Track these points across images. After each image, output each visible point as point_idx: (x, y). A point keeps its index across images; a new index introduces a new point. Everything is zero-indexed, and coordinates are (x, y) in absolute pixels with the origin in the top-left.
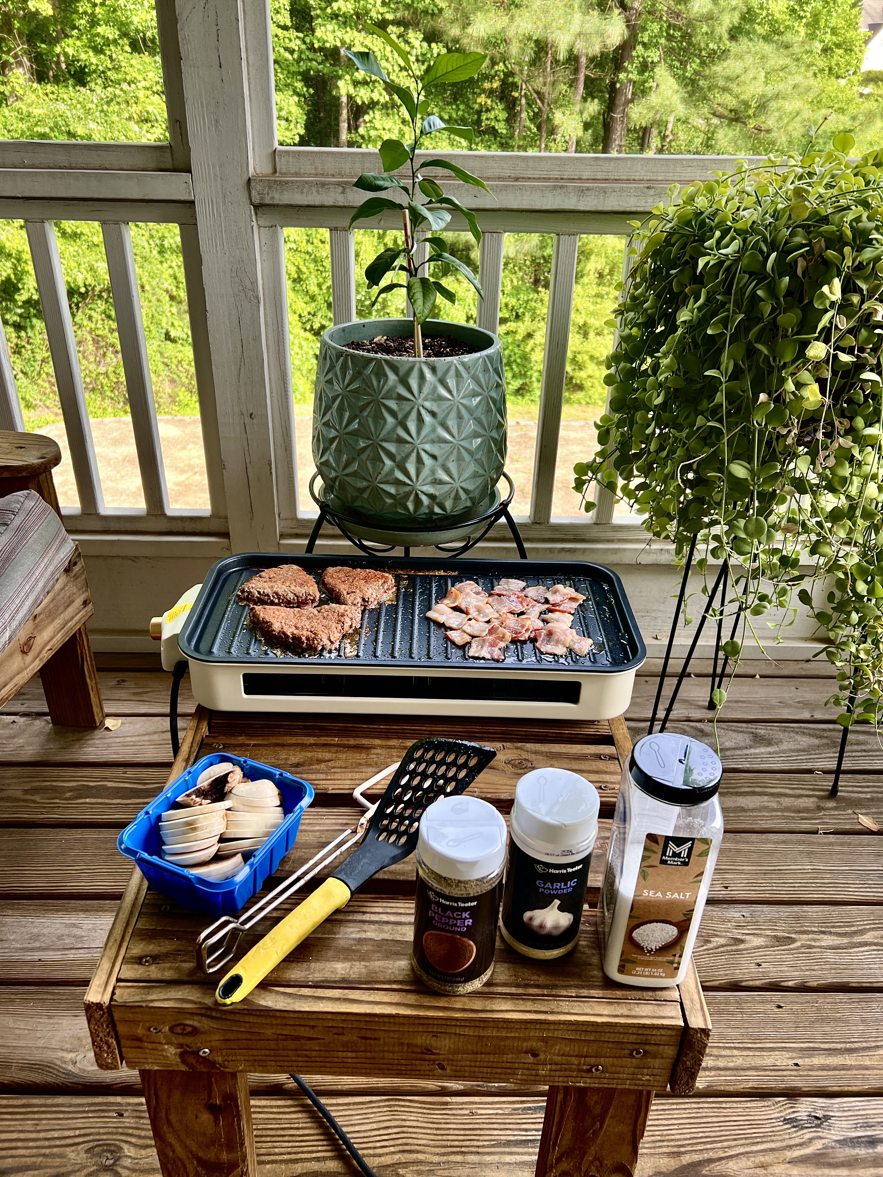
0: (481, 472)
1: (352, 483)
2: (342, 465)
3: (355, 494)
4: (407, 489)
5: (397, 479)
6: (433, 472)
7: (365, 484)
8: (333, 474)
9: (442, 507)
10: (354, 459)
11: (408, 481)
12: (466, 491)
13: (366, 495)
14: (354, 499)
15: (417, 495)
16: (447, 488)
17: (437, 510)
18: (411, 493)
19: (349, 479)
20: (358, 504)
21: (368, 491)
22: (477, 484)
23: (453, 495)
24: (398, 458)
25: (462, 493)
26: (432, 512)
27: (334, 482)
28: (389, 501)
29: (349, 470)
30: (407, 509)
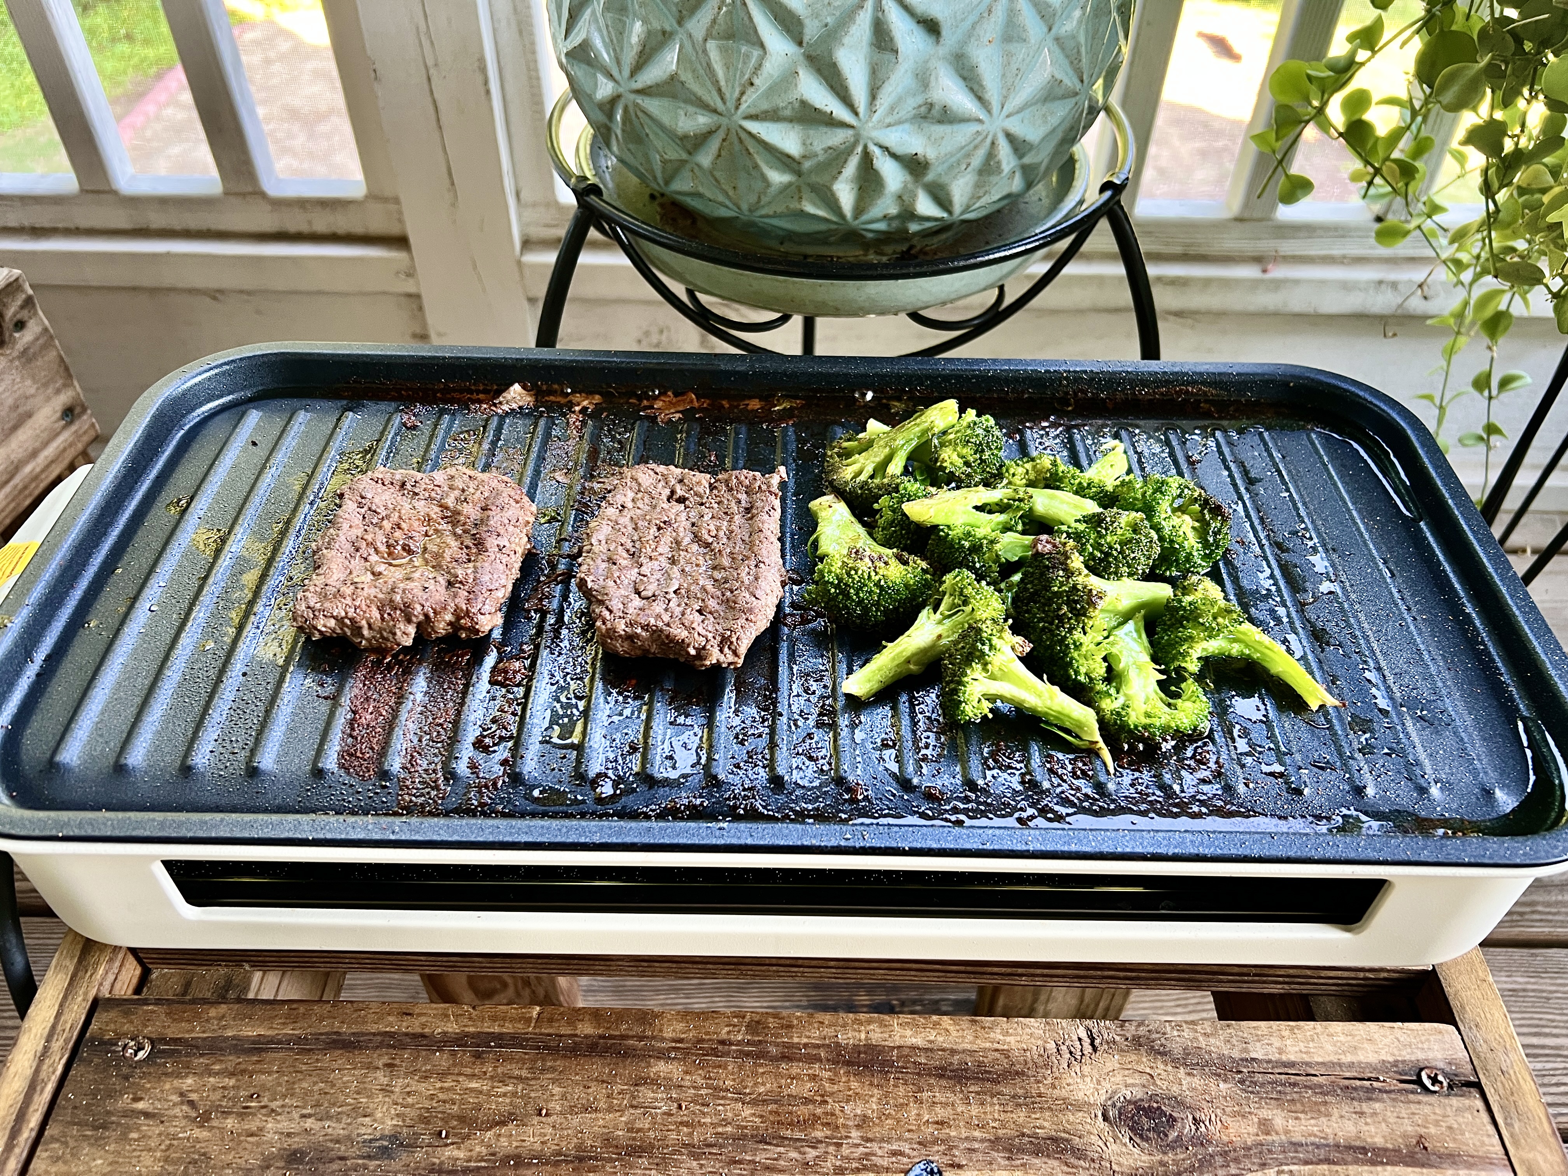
0: (1070, 81)
1: (666, 120)
2: (629, 57)
3: (674, 153)
4: (838, 137)
5: (804, 103)
6: (923, 80)
7: (703, 120)
8: (604, 89)
9: (941, 198)
10: (666, 36)
11: (841, 112)
12: (1018, 146)
13: (705, 159)
14: (673, 170)
15: (867, 159)
16: (962, 134)
17: (925, 206)
18: (849, 151)
19: (653, 106)
20: (682, 185)
21: (714, 145)
22: (1054, 121)
23: (977, 161)
24: (812, 31)
25: (1004, 150)
26: (908, 214)
27: (611, 116)
28: (778, 178)
29: (653, 74)
30: (833, 204)
